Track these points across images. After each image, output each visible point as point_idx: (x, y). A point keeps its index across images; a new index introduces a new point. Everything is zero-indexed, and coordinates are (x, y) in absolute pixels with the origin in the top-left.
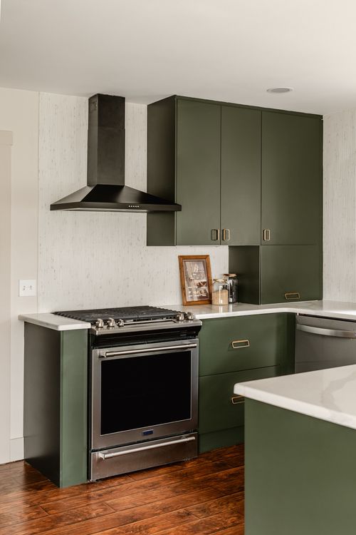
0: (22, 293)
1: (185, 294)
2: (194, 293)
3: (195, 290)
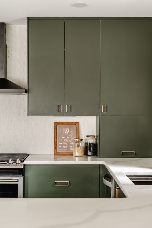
1: (56, 148)
2: (64, 147)
3: (65, 145)
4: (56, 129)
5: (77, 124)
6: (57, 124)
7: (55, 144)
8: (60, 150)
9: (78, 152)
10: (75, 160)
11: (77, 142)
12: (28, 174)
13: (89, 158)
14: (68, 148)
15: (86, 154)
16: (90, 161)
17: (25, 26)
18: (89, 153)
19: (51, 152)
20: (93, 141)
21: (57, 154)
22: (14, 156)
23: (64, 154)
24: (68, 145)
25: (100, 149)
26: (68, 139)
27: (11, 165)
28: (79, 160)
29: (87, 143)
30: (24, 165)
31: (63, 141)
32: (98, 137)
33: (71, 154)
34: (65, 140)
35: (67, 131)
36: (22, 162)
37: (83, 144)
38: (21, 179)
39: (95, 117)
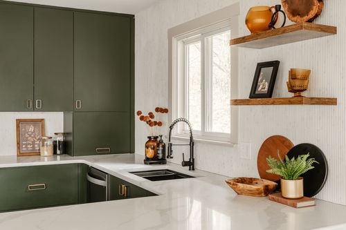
1: (19, 148)
2: (29, 146)
3: (29, 144)
4: (18, 127)
5: (42, 120)
6: (19, 122)
7: (18, 143)
8: (24, 149)
9: (47, 152)
10: (43, 161)
11: (45, 140)
13: (58, 157)
14: (33, 147)
15: (55, 153)
16: (60, 161)
18: (58, 152)
19: (14, 152)
20: (60, 138)
21: (21, 155)
23: (30, 154)
24: (33, 143)
25: (75, 147)
26: (33, 137)
28: (48, 161)
29: (55, 142)
31: (27, 140)
32: (65, 134)
33: (39, 154)
34: (29, 138)
35: (31, 129)
37: (50, 143)
39: (62, 113)
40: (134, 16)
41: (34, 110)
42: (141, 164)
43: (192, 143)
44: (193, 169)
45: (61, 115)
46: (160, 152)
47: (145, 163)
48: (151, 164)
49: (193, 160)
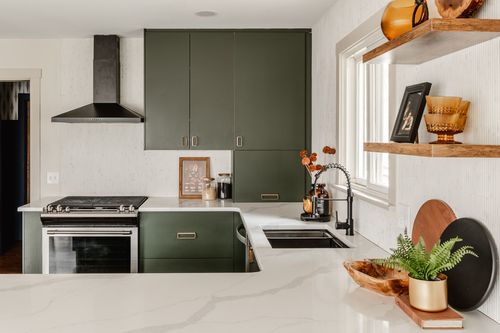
0: (49, 182)
1: (181, 189)
2: (192, 188)
3: (192, 185)
4: (181, 166)
5: (207, 159)
6: (182, 160)
7: (181, 184)
8: (186, 192)
9: (208, 195)
10: (205, 206)
11: (207, 182)
12: (144, 224)
13: (223, 201)
14: (197, 189)
15: (218, 196)
16: (224, 207)
17: (141, 40)
18: (223, 195)
19: (176, 194)
20: (227, 180)
21: (182, 197)
22: (126, 201)
23: (192, 197)
24: (197, 184)
25: (236, 191)
26: (196, 178)
27: (122, 213)
29: (219, 184)
30: (139, 213)
31: (190, 181)
32: (234, 174)
33: (200, 197)
34: (193, 179)
35: (195, 168)
36: (136, 208)
37: (214, 184)
38: (135, 230)
39: (230, 152)
40: (310, 30)
41: (189, 147)
42: (297, 219)
43: (350, 198)
44: (352, 234)
45: (228, 154)
46: (321, 205)
47: (302, 220)
48: (307, 220)
49: (352, 221)
